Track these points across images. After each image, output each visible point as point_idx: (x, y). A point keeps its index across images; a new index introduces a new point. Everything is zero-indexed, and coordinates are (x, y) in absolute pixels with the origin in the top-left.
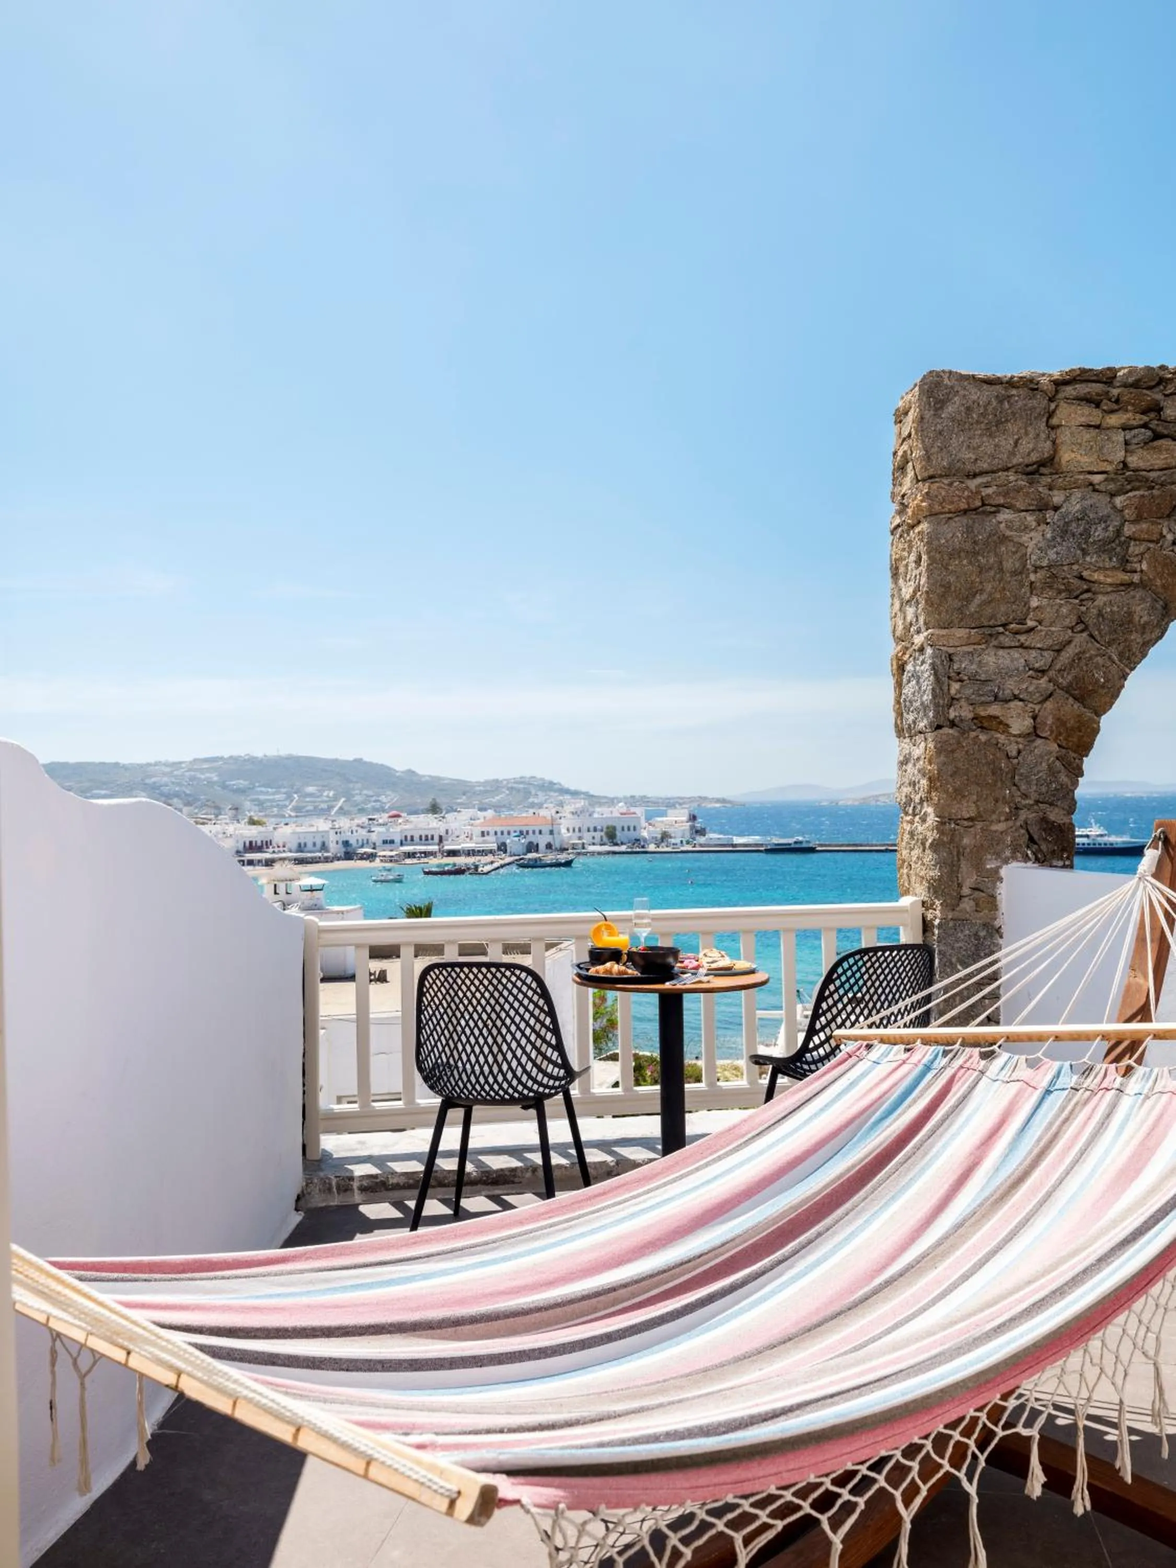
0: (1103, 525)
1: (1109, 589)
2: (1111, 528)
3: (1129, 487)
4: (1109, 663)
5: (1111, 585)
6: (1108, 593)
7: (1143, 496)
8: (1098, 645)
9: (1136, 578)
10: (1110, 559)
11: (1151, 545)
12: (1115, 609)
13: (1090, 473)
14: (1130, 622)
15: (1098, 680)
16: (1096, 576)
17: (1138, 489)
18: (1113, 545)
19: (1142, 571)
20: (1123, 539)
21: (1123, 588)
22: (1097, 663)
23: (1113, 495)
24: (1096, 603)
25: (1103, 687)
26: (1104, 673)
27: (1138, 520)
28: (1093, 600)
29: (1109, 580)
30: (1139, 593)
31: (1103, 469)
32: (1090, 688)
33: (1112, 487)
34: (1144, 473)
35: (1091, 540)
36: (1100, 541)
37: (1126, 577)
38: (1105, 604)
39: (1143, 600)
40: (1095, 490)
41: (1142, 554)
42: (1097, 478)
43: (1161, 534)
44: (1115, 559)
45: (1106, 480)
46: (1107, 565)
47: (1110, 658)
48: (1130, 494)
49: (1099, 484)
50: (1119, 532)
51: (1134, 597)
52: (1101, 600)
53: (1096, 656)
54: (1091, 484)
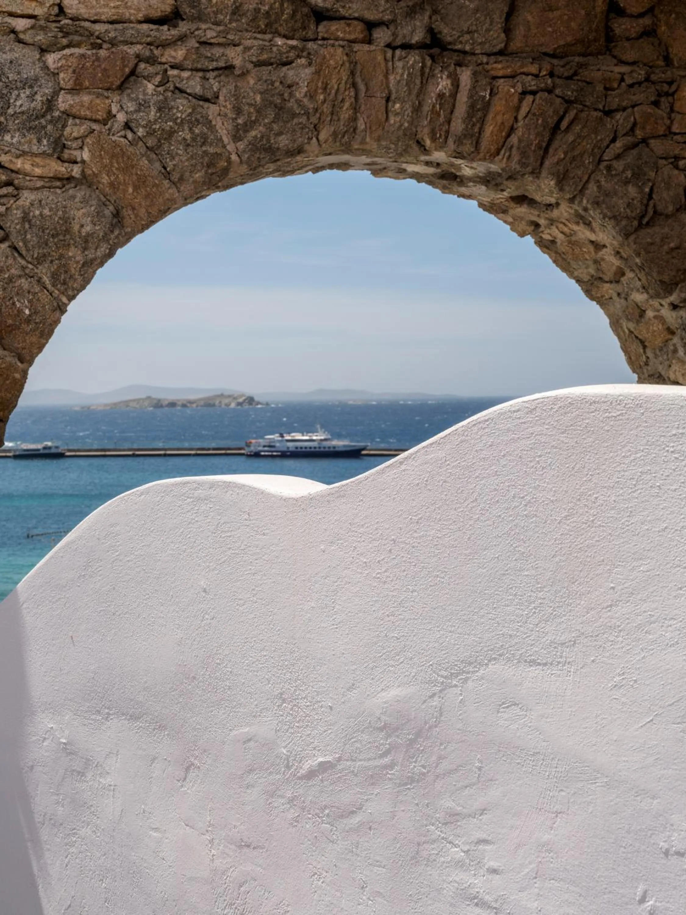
0: (28, 92)
1: (39, 184)
2: (38, 97)
3: (65, 41)
4: (37, 289)
5: (41, 177)
6: (37, 189)
7: (83, 56)
8: (23, 262)
9: (76, 171)
10: (39, 141)
11: (95, 126)
12: (46, 212)
13: (11, 15)
14: (68, 231)
15: (20, 311)
16: (19, 164)
17: (78, 45)
18: (43, 121)
19: (83, 162)
20: (57, 114)
21: (58, 184)
22: (20, 287)
23: (43, 51)
24: (20, 202)
25: (28, 321)
26: (30, 301)
27: (75, 90)
28: (16, 197)
29: (38, 171)
30: (80, 193)
31: (30, 12)
32: (10, 322)
33: (40, 37)
34: (87, 24)
35: (11, 111)
36: (23, 113)
37: (62, 169)
38: (32, 204)
39: (85, 201)
40: (20, 41)
41: (83, 138)
42: (21, 24)
43: (109, 112)
44: (45, 142)
45: (33, 27)
46: (35, 149)
47: (39, 281)
48: (67, 51)
49: (24, 32)
50: (50, 104)
51: (73, 197)
52: (27, 197)
53: (20, 276)
54: (13, 31)
